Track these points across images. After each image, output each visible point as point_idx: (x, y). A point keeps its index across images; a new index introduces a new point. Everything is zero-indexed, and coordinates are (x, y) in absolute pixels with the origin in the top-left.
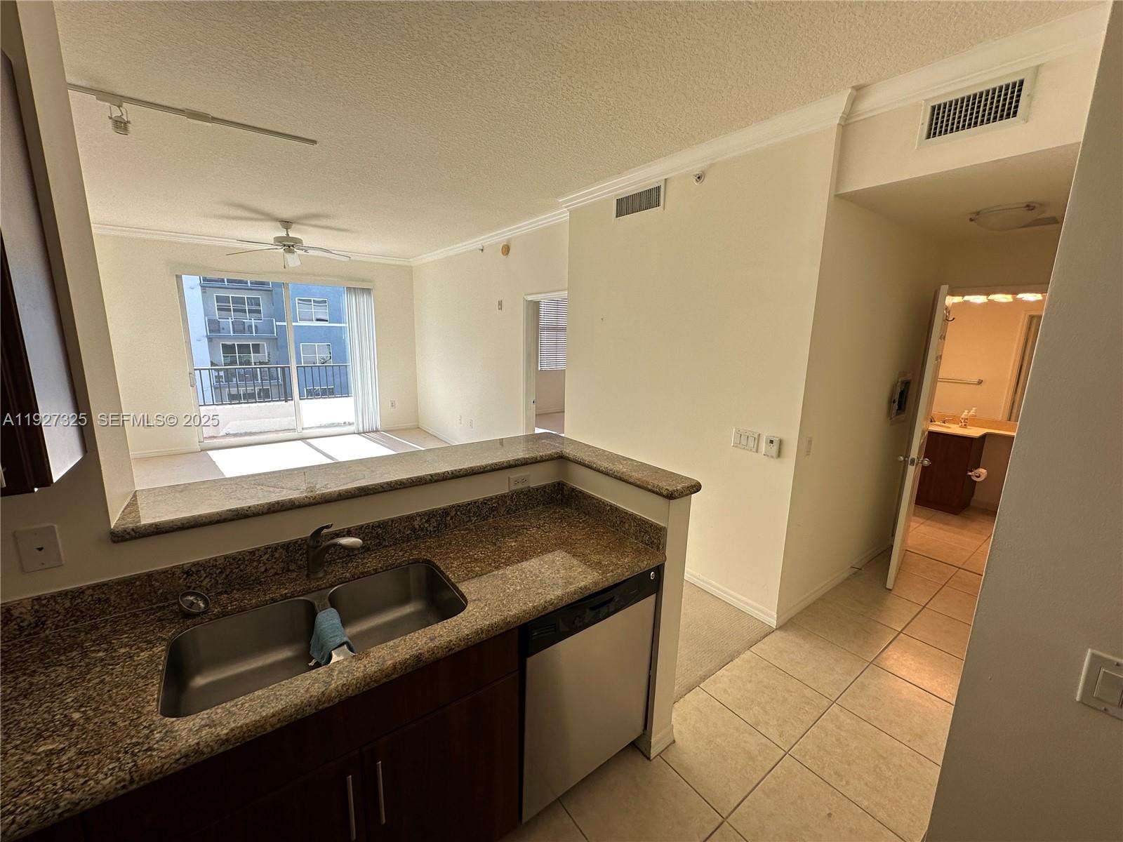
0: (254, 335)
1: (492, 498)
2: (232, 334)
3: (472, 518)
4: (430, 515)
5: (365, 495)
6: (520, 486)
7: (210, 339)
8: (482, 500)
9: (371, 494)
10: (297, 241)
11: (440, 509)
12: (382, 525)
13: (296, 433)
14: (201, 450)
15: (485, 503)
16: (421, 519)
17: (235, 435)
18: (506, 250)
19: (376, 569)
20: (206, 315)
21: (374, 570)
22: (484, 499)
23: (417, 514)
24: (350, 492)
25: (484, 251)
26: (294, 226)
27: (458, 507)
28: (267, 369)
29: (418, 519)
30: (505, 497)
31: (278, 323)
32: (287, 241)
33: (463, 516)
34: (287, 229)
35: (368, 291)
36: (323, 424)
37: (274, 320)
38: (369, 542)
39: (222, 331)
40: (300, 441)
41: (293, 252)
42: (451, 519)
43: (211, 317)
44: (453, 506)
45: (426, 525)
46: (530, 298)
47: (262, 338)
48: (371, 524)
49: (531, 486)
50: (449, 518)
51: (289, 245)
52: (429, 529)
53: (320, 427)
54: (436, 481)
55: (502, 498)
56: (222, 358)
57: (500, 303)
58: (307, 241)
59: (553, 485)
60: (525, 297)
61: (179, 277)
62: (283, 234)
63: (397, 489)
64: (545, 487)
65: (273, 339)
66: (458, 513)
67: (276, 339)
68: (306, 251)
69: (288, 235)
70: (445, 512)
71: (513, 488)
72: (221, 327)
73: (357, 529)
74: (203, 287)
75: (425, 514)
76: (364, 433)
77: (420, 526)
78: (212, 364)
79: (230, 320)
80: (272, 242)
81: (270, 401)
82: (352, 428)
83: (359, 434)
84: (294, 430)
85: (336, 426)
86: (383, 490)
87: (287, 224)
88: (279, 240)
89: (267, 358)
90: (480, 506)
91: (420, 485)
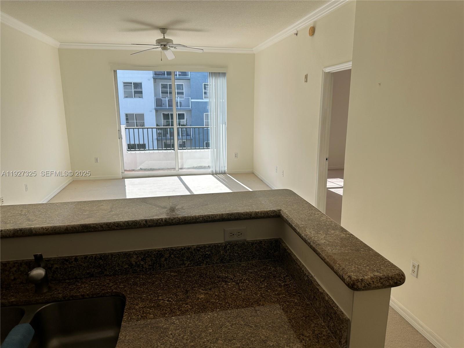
0: (179, 108)
1: (205, 247)
2: (167, 108)
3: (186, 262)
4: (146, 255)
5: (87, 232)
6: (235, 238)
7: (157, 111)
8: (195, 247)
9: (92, 231)
10: (169, 41)
11: (155, 250)
12: (104, 257)
13: (175, 171)
14: (123, 178)
15: (199, 250)
16: (138, 257)
17: (145, 170)
18: (313, 31)
19: (83, 296)
20: (155, 96)
21: (82, 295)
22: (198, 246)
23: (134, 252)
24: (75, 228)
25: (298, 35)
26: (168, 31)
27: (172, 251)
28: (185, 129)
29: (135, 257)
30: (218, 247)
31: (192, 100)
32: (163, 42)
33: (177, 259)
34: (164, 34)
35: (224, 74)
36: (195, 166)
37: (190, 98)
38: (93, 270)
39: (163, 105)
40: (176, 177)
41: (167, 49)
42: (166, 260)
43: (158, 97)
44: (167, 250)
45: (142, 263)
46: (327, 70)
47: (184, 110)
48: (94, 256)
49: (248, 240)
50: (163, 259)
51: (164, 44)
52: (144, 266)
53: (194, 168)
54: (150, 226)
55: (215, 247)
56: (162, 121)
57: (306, 77)
58: (176, 40)
59: (270, 242)
60: (324, 69)
61: (115, 72)
62: (162, 37)
63: (114, 229)
64: (261, 242)
65: (189, 110)
66: (172, 256)
67: (191, 110)
68: (175, 48)
69: (164, 37)
70: (160, 254)
71: (229, 239)
72: (163, 103)
73: (82, 258)
74: (155, 79)
75: (141, 253)
76: (216, 174)
77: (136, 263)
78: (157, 125)
79: (167, 99)
80: (155, 43)
81: (185, 149)
82: (209, 171)
83: (213, 174)
84: (174, 169)
85: (203, 168)
86: (102, 229)
87: (163, 30)
88: (159, 42)
89: (185, 122)
90: (194, 252)
91: (135, 228)
